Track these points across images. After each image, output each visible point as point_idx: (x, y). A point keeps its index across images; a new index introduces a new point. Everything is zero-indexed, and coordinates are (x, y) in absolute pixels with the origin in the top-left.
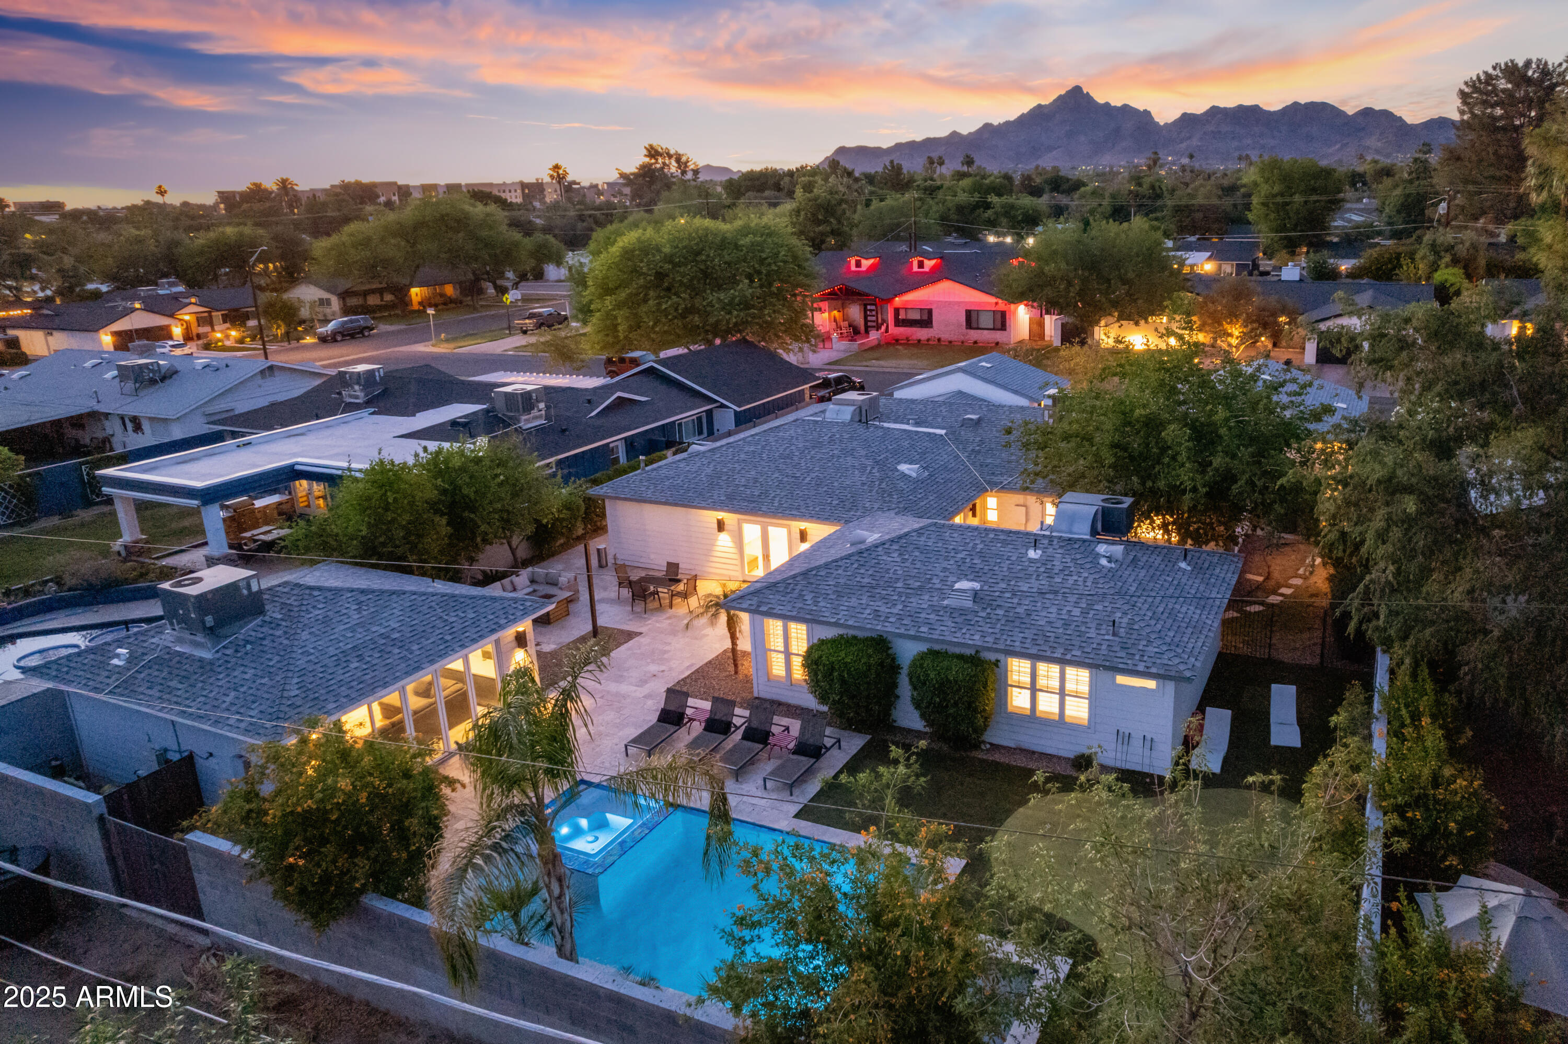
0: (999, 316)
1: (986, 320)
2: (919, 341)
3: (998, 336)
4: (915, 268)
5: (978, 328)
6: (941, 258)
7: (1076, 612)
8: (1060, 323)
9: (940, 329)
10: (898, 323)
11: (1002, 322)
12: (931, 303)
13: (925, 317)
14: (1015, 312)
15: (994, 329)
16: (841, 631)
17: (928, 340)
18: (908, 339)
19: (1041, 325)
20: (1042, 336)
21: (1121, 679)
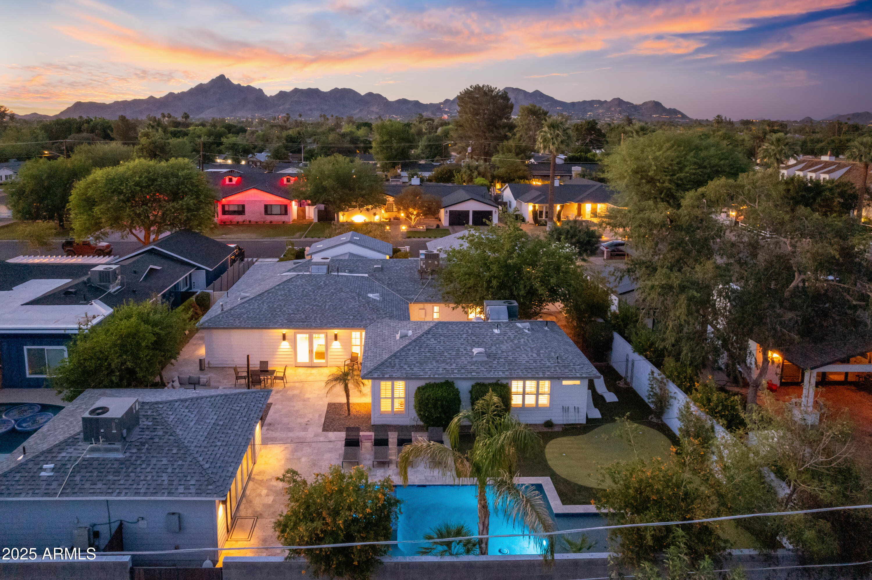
0: (283, 208)
1: (277, 210)
2: (238, 222)
3: (283, 218)
4: (227, 182)
5: (271, 214)
6: (240, 176)
7: (535, 355)
8: (317, 210)
9: (249, 216)
10: (224, 212)
11: (285, 210)
12: (244, 201)
13: (241, 209)
14: (291, 205)
15: (280, 214)
16: (427, 382)
17: (244, 221)
18: (231, 222)
19: (304, 211)
20: (304, 217)
21: (565, 383)
